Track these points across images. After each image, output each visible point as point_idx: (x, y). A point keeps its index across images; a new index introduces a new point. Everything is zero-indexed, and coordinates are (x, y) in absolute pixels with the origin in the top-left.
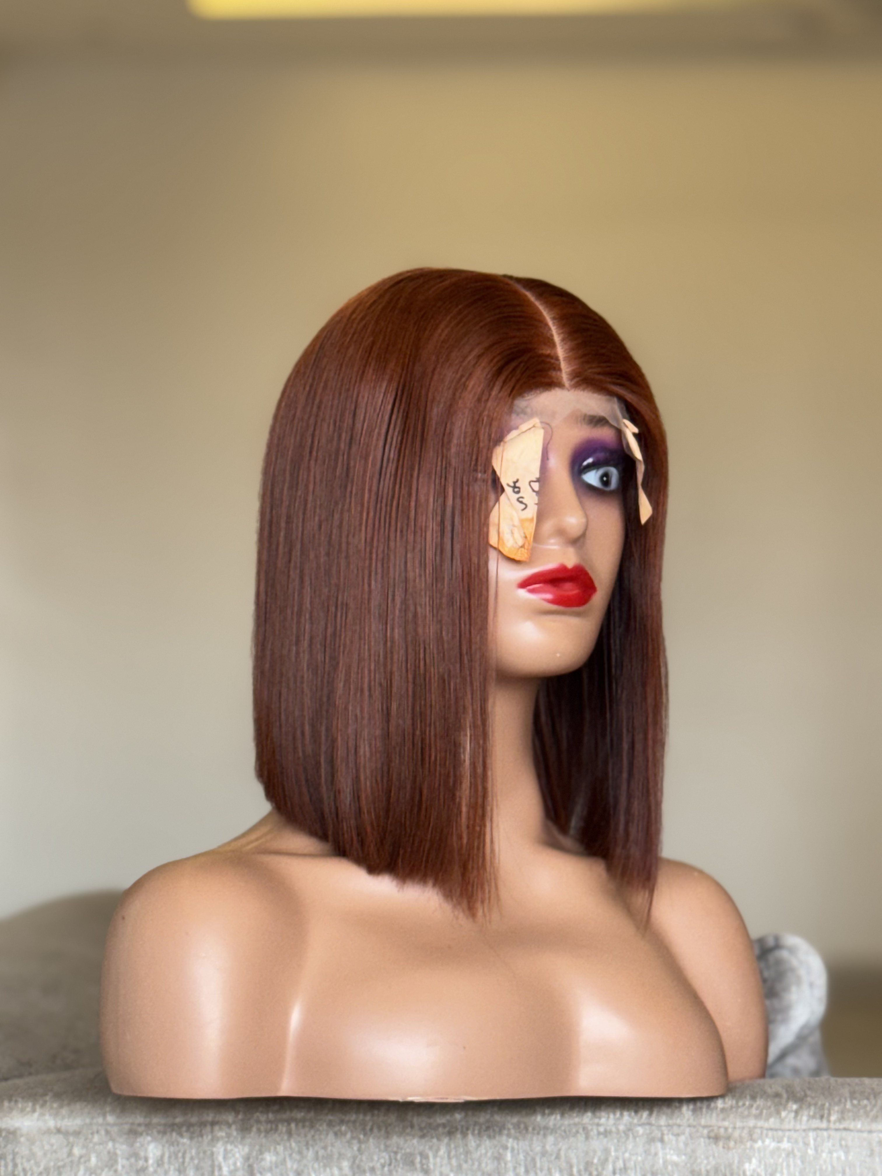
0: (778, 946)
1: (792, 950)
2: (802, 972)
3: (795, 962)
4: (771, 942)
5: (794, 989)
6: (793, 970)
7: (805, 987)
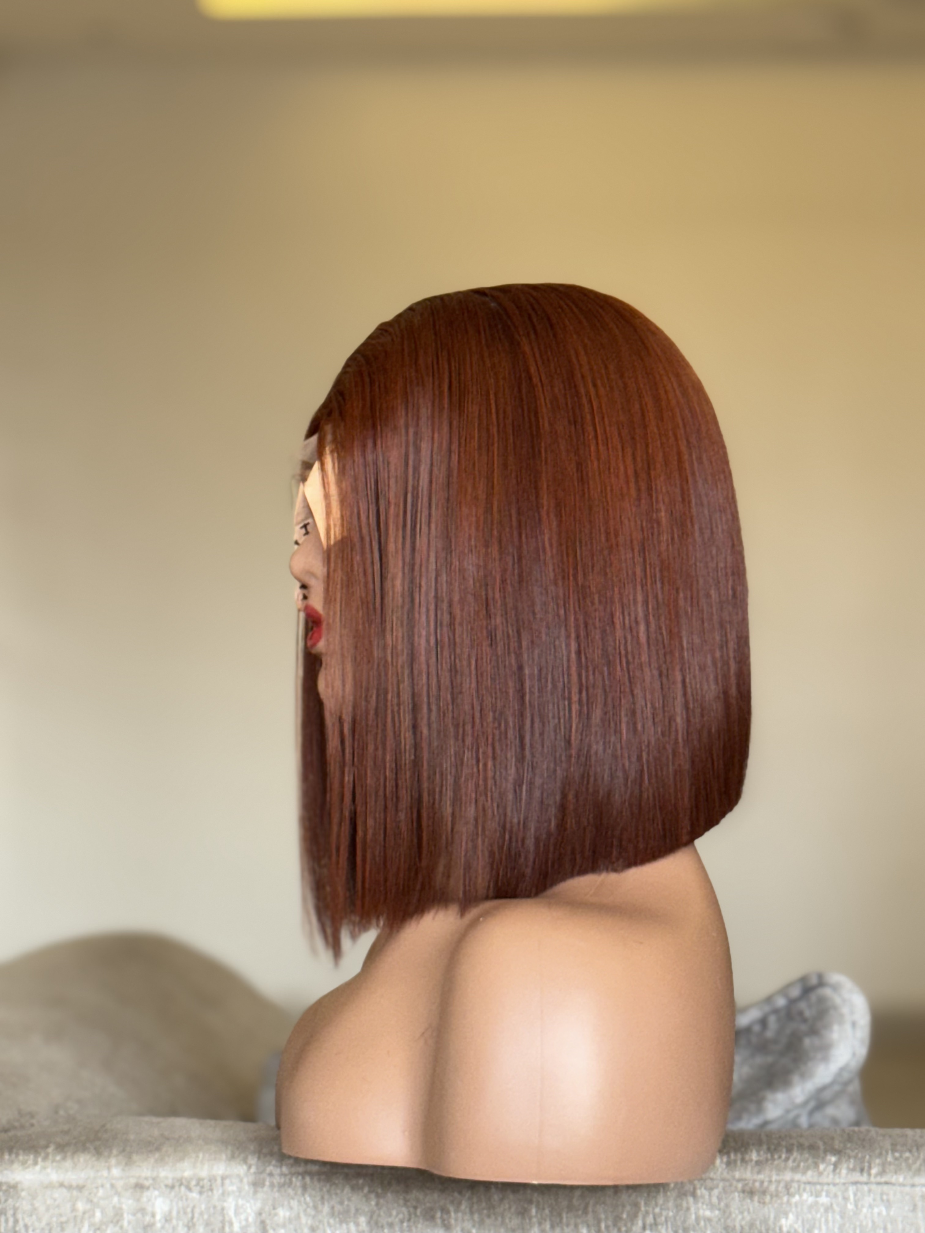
0: (821, 983)
1: (836, 988)
2: (845, 1010)
3: (838, 1000)
4: (814, 981)
5: (836, 1027)
6: (835, 1008)
7: (848, 1027)
